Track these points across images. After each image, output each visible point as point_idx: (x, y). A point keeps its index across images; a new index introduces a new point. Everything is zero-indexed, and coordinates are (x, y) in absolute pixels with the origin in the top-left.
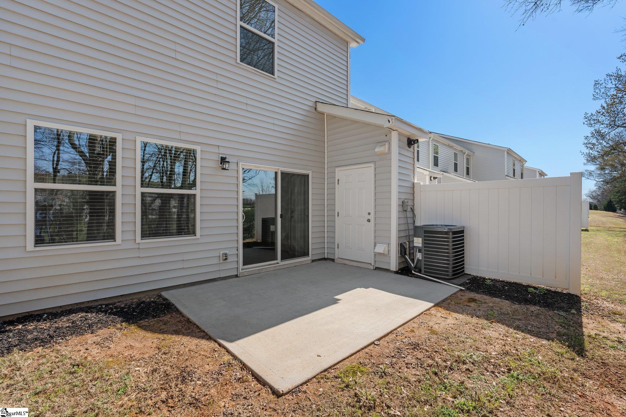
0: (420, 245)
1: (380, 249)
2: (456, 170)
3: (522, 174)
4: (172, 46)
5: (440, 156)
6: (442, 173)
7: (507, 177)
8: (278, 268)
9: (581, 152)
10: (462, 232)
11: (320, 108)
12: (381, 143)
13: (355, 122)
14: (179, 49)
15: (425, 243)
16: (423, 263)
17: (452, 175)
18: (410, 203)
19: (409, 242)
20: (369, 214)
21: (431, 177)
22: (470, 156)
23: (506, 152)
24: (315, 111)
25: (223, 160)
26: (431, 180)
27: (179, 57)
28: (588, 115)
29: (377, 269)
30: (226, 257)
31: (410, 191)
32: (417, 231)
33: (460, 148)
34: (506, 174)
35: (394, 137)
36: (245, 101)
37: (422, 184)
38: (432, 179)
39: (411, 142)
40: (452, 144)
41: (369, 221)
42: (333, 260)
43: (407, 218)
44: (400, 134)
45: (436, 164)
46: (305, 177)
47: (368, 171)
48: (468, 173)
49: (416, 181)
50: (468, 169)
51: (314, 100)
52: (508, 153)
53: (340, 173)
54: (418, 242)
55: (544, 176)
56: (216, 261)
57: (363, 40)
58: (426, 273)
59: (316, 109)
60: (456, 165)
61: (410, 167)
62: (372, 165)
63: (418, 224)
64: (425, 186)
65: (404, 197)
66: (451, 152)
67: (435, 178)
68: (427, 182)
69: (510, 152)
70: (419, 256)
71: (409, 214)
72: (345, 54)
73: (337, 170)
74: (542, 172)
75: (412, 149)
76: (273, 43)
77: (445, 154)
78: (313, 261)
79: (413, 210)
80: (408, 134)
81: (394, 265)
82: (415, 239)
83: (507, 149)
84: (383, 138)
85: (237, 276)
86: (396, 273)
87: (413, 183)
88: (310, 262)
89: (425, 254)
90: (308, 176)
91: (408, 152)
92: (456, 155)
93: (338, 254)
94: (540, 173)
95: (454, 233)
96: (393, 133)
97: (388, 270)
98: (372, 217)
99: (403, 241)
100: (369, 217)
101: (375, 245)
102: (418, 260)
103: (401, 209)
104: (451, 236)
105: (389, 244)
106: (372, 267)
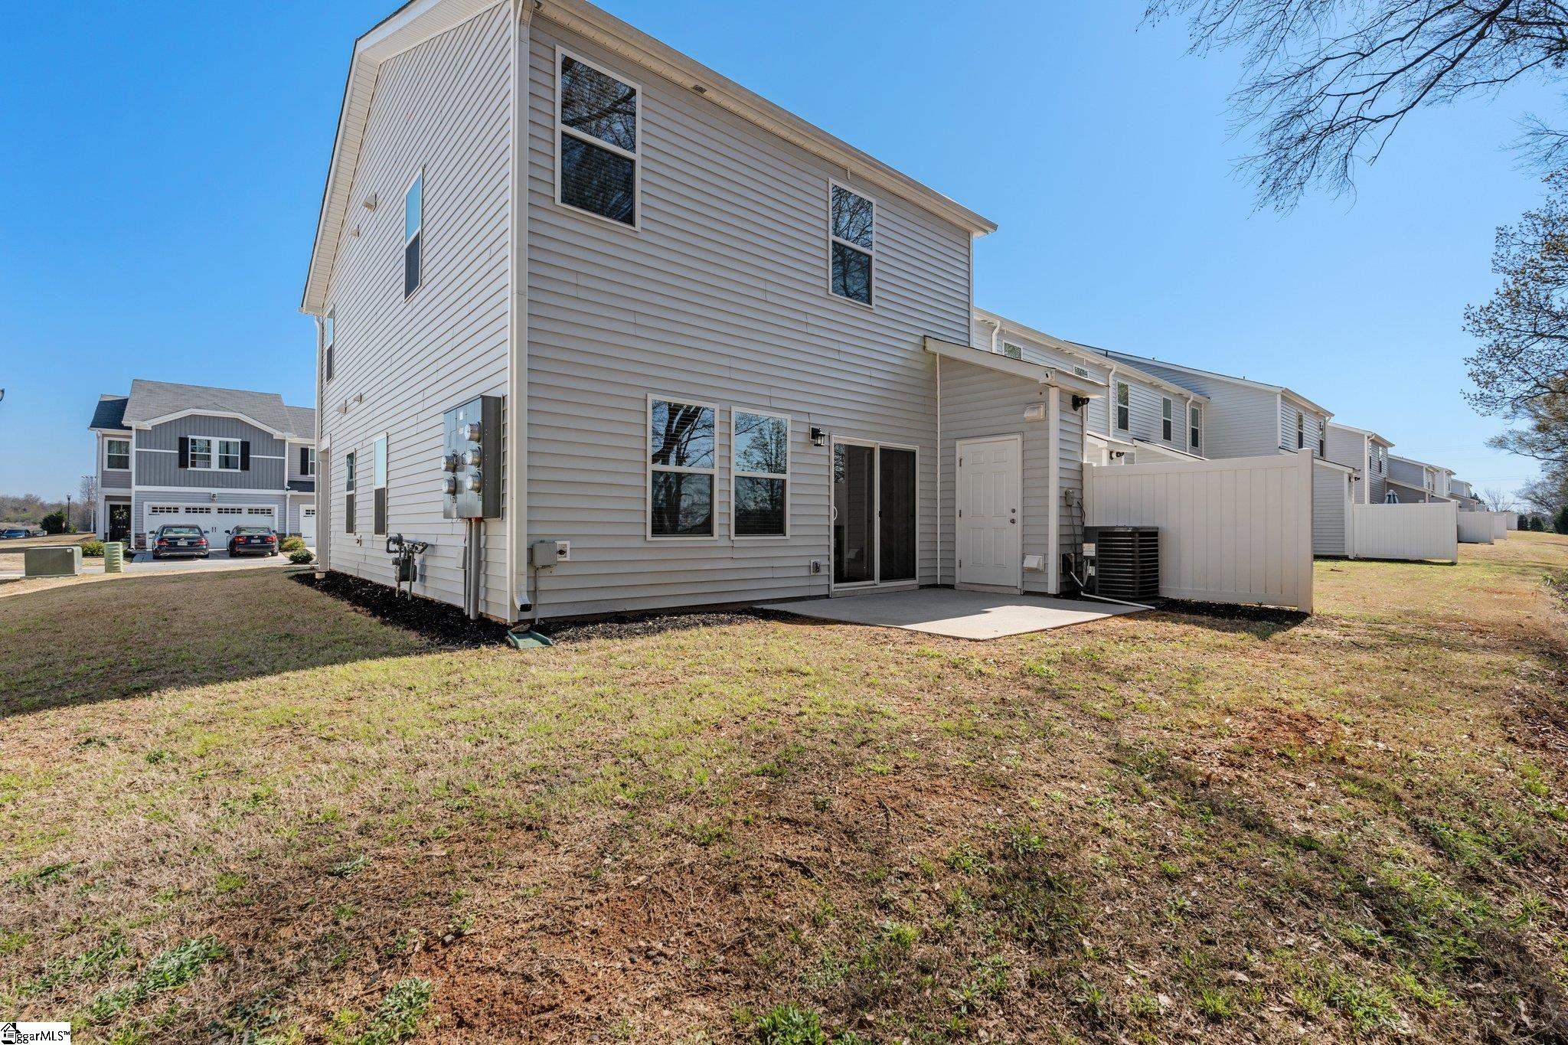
0: (1093, 554)
1: (1032, 562)
2: (1167, 435)
3: (1322, 443)
4: (761, 285)
5: (1132, 408)
6: (1136, 442)
7: (1281, 451)
8: (876, 591)
9: (1462, 392)
10: (1155, 534)
11: (932, 346)
12: (1033, 404)
13: (991, 370)
14: (769, 287)
15: (1100, 551)
16: (1097, 579)
17: (1158, 448)
18: (1077, 495)
19: (1075, 554)
20: (1014, 511)
21: (1111, 453)
22: (1199, 405)
23: (1279, 397)
24: (922, 351)
25: (815, 434)
26: (1111, 458)
27: (770, 298)
28: (1473, 311)
29: (1027, 593)
30: (817, 568)
31: (1077, 476)
32: (1089, 534)
33: (1176, 389)
34: (1280, 444)
35: (1054, 395)
36: (836, 346)
37: (1095, 465)
38: (1114, 455)
39: (1078, 402)
40: (1157, 381)
41: (1013, 521)
42: (951, 587)
43: (1072, 516)
44: (1062, 392)
45: (1123, 424)
46: (910, 456)
47: (1011, 448)
48: (1195, 442)
49: (1085, 462)
50: (1195, 433)
51: (921, 334)
52: (1283, 397)
53: (963, 448)
54: (1090, 549)
55: (1384, 447)
56: (805, 573)
57: (994, 227)
58: (1101, 593)
59: (924, 347)
60: (1167, 426)
61: (1077, 440)
62: (1019, 437)
63: (1089, 523)
64: (1100, 468)
65: (1067, 484)
66: (1157, 399)
67: (1119, 454)
68: (1105, 461)
69: (1288, 396)
70: (1091, 571)
71: (1076, 512)
72: (965, 252)
73: (958, 443)
74: (1377, 436)
75: (1078, 412)
76: (870, 257)
77: (1144, 403)
78: (922, 587)
79: (1081, 506)
80: (1073, 390)
81: (1053, 587)
82: (1085, 545)
83: (1280, 391)
84: (1036, 396)
85: (827, 597)
86: (1056, 596)
87: (1082, 465)
88: (917, 587)
89: (1100, 566)
90: (914, 453)
91: (1073, 417)
92: (1167, 404)
93: (961, 576)
94: (1372, 441)
95: (1142, 534)
96: (1051, 389)
97: (1044, 595)
98: (1018, 516)
99: (1067, 551)
100: (1013, 516)
101: (1023, 558)
102: (1090, 577)
103: (1064, 503)
104: (1137, 538)
105: (1046, 555)
106: (1018, 592)
